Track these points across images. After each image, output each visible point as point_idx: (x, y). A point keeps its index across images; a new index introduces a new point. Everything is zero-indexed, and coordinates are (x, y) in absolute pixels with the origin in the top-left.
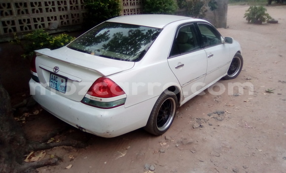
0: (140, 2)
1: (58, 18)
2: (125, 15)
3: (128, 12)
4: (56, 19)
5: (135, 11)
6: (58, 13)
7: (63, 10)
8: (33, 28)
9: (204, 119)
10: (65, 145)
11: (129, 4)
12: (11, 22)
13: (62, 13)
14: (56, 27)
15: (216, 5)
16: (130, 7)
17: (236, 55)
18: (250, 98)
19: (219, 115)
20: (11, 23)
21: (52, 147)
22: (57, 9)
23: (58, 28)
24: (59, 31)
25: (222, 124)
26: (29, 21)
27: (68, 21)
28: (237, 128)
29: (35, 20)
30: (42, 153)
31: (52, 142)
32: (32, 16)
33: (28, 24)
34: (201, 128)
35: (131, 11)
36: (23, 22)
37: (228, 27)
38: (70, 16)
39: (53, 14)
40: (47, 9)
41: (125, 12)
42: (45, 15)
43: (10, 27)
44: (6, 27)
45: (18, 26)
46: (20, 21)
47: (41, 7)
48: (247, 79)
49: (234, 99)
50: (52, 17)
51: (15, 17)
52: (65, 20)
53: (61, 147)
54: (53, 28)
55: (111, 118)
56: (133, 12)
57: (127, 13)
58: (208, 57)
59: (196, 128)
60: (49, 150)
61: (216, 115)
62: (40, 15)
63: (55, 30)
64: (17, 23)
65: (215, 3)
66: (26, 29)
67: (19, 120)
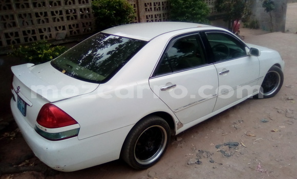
0: (167, 7)
1: (67, 27)
2: (147, 21)
3: (152, 17)
4: (64, 29)
5: (160, 17)
6: (66, 23)
7: (72, 19)
8: (38, 38)
9: (207, 153)
10: (35, 170)
11: (153, 9)
12: (14, 33)
13: (71, 22)
14: (64, 36)
15: (272, 5)
16: (154, 13)
17: (272, 69)
18: (282, 127)
19: (230, 148)
20: (14, 35)
21: (22, 172)
22: (65, 19)
23: (67, 37)
24: (67, 41)
25: (227, 162)
26: (34, 32)
27: (78, 31)
28: (244, 171)
29: (40, 31)
30: (8, 177)
31: (23, 166)
32: (38, 26)
33: (33, 35)
34: (197, 166)
35: (156, 17)
36: (27, 33)
37: (288, 31)
38: (81, 26)
39: (61, 24)
40: (54, 19)
41: (147, 18)
42: (51, 24)
43: (13, 38)
44: (9, 39)
45: (22, 37)
46: (24, 33)
47: (47, 17)
48: (288, 99)
49: (260, 126)
50: (60, 27)
51: (19, 29)
52: (74, 29)
53: (31, 172)
54: (59, 39)
55: (59, 151)
56: (158, 18)
57: (150, 19)
58: (220, 74)
59: (192, 164)
60: (17, 175)
61: (225, 148)
62: (46, 26)
63: (63, 40)
64: (21, 34)
65: (272, 3)
66: (31, 40)
67: (8, 135)
